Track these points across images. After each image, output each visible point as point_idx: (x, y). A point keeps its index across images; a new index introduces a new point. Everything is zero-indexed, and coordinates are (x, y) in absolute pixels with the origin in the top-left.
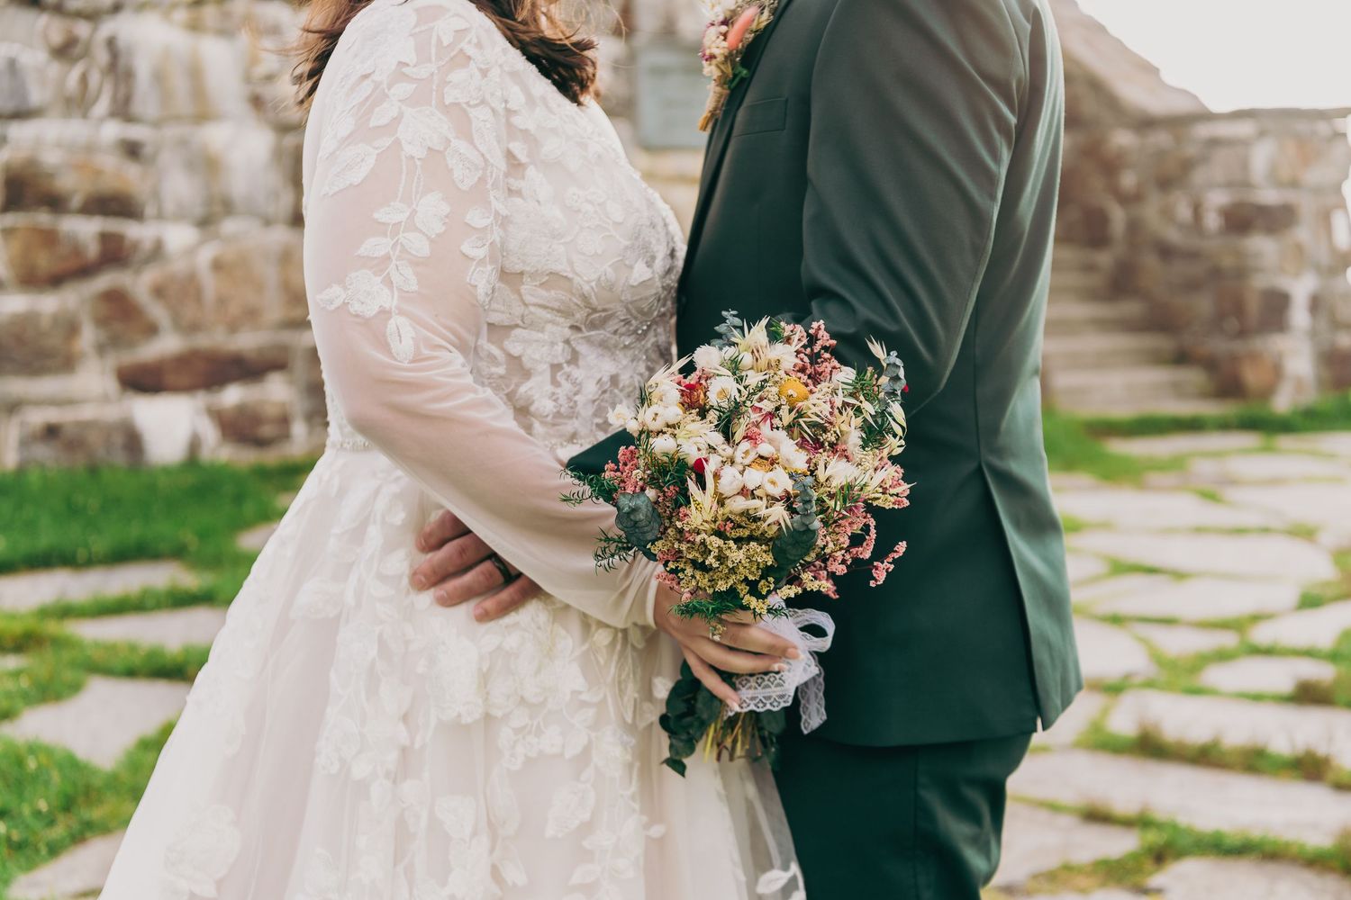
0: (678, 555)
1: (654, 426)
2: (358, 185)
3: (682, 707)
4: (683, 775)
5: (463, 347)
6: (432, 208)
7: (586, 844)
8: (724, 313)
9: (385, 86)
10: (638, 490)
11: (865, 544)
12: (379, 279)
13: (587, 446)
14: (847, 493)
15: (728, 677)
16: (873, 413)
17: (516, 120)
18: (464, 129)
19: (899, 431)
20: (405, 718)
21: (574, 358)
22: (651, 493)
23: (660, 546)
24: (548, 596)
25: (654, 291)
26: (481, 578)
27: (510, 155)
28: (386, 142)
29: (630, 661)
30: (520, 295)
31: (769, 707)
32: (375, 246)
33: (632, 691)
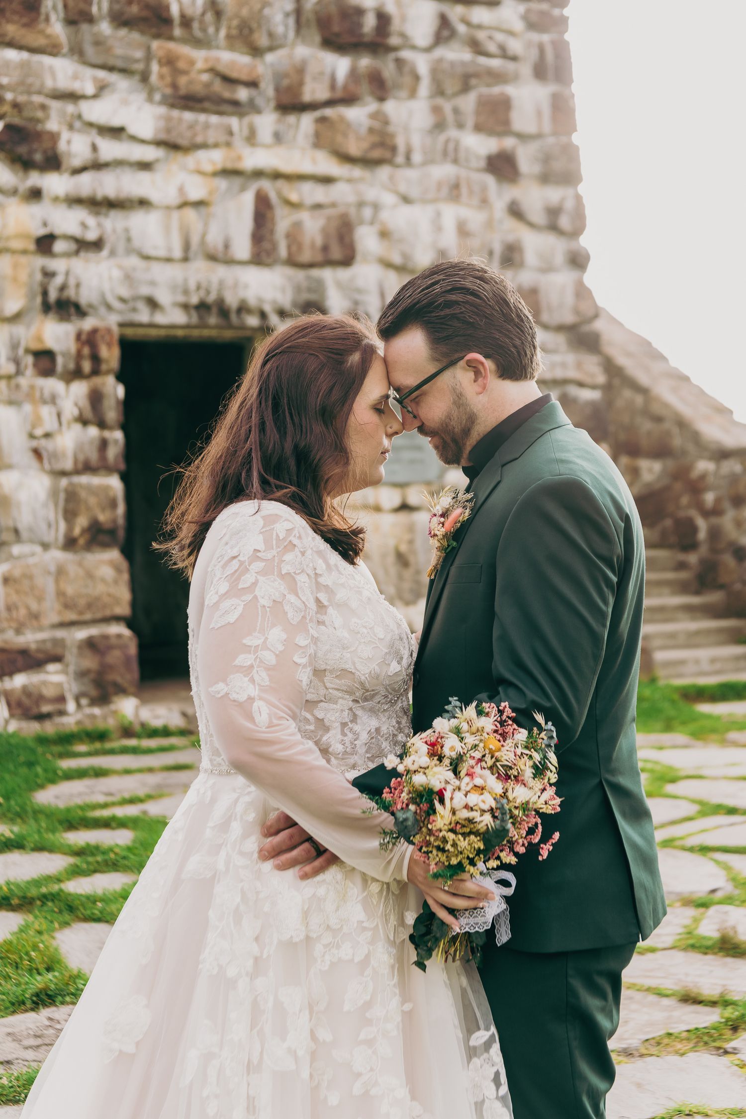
0: (428, 844)
1: (413, 768)
2: (232, 624)
3: (423, 930)
4: (425, 971)
5: (294, 717)
6: (276, 635)
7: (368, 1015)
8: (450, 699)
9: (247, 564)
10: (404, 806)
11: (535, 834)
12: (246, 679)
13: (363, 772)
14: (525, 807)
15: (452, 911)
16: (539, 760)
17: (321, 580)
18: (294, 589)
19: (554, 769)
21: (355, 719)
22: (412, 807)
23: (418, 838)
24: (342, 862)
25: (402, 678)
26: (303, 853)
27: (318, 601)
28: (248, 597)
29: (391, 902)
30: (324, 683)
31: (477, 929)
32: (244, 660)
33: (393, 921)
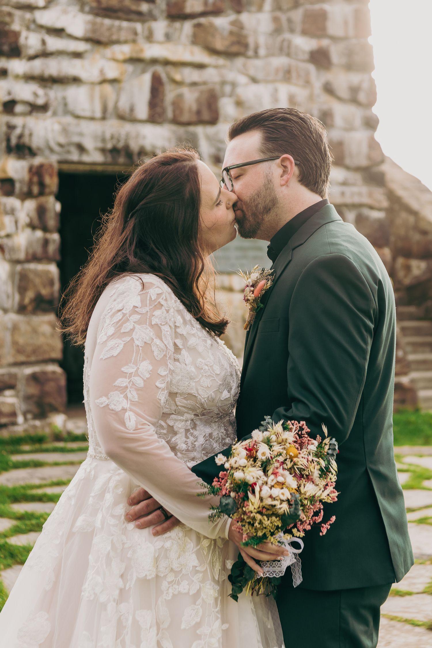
0: (242, 520)
1: (235, 466)
2: (115, 356)
3: (237, 572)
5: (154, 424)
6: (145, 367)
7: (198, 631)
8: (265, 417)
9: (128, 315)
10: (227, 492)
11: (319, 517)
12: (122, 396)
14: (312, 499)
16: (325, 466)
17: (178, 330)
18: (159, 335)
19: (334, 473)
20: (122, 576)
21: (195, 426)
22: (233, 494)
23: (236, 515)
24: (183, 525)
25: (230, 402)
26: (156, 517)
27: (175, 344)
28: (128, 339)
29: (217, 553)
30: (175, 402)
31: (274, 575)
32: (122, 382)
33: (218, 566)
